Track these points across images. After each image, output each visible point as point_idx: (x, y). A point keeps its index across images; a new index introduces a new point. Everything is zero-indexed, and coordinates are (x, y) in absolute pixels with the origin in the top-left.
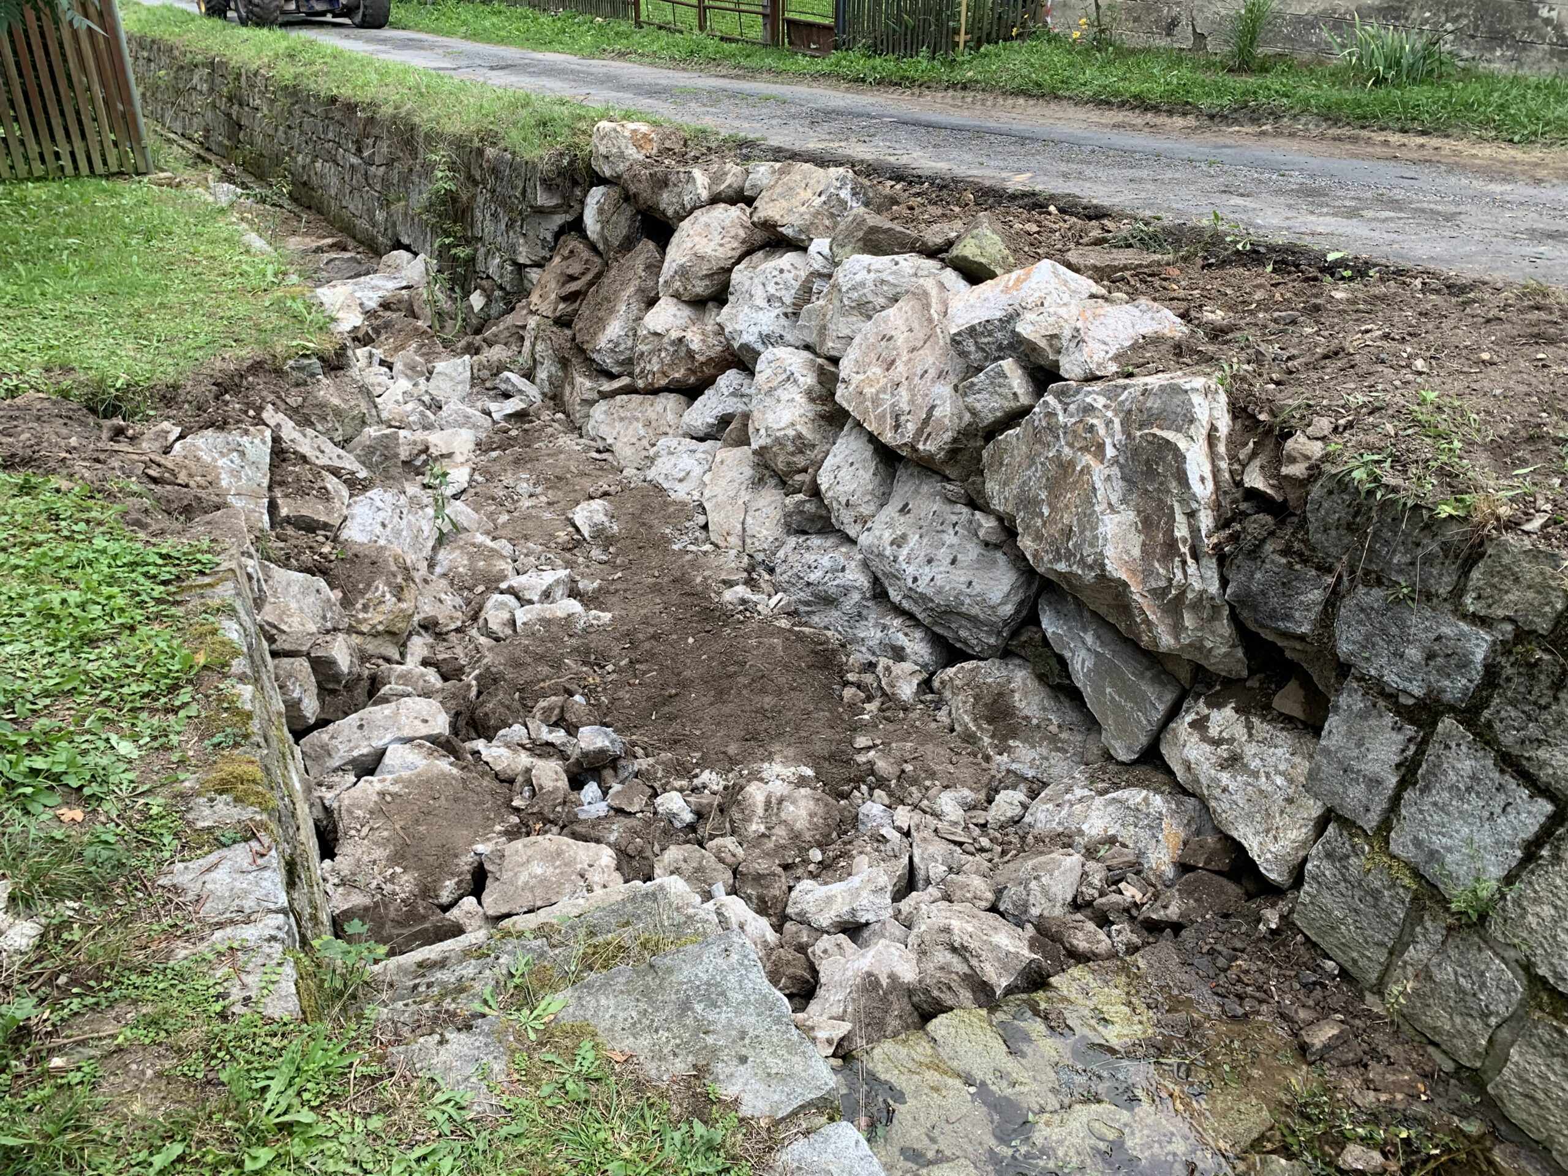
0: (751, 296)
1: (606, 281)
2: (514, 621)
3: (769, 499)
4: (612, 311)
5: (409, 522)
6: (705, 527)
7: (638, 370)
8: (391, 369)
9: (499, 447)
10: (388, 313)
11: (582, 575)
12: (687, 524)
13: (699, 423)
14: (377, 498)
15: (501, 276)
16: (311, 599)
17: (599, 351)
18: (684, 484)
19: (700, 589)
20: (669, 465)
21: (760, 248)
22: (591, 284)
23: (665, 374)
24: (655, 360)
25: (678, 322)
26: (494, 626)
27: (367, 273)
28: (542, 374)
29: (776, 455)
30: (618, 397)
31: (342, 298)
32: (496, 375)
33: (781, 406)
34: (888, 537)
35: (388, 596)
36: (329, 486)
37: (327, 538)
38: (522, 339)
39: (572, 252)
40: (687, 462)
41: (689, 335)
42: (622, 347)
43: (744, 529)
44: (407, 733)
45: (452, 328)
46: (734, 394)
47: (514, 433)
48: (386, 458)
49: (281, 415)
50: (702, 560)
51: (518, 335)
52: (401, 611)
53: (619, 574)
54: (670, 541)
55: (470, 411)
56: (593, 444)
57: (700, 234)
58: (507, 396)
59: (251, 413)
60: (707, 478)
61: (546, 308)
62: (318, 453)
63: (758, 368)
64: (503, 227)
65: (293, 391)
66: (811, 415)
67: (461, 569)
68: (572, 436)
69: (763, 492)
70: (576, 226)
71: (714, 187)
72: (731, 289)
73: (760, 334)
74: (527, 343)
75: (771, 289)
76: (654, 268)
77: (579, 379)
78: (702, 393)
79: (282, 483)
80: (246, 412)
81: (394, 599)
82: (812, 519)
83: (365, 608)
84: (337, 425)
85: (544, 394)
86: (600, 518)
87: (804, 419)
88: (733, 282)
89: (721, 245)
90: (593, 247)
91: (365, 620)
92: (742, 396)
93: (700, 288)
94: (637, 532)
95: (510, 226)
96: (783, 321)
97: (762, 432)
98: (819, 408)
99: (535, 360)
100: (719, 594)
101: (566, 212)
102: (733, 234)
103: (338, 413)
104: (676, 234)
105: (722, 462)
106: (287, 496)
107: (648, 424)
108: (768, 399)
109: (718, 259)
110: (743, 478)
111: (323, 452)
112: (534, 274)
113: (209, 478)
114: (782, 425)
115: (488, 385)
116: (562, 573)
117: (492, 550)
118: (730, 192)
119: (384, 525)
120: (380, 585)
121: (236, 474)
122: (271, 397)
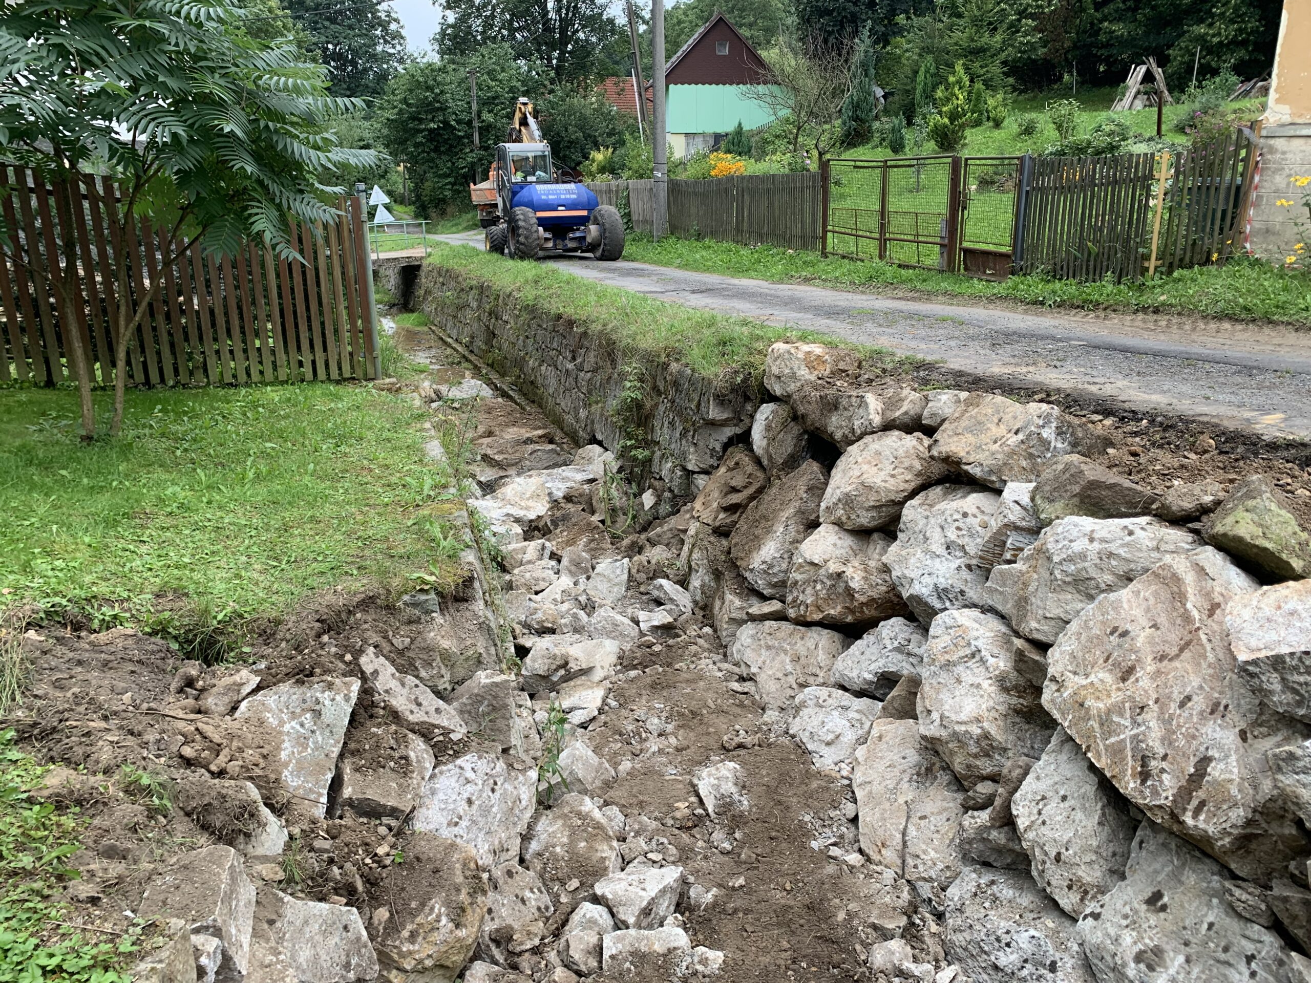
0: (926, 539)
1: (766, 498)
2: (601, 949)
3: (939, 804)
4: (769, 530)
5: (505, 794)
6: (854, 820)
7: (789, 599)
8: (559, 561)
9: (640, 664)
10: (570, 505)
11: (696, 872)
12: (832, 813)
13: (854, 674)
14: (468, 767)
15: (671, 481)
16: (334, 940)
17: (752, 570)
18: (832, 748)
19: (842, 932)
20: (816, 722)
21: (939, 482)
22: (752, 498)
23: (819, 608)
24: (809, 591)
25: (838, 552)
26: (577, 954)
27: (565, 464)
28: (696, 582)
29: (952, 753)
30: (767, 623)
31: (534, 488)
32: (652, 579)
33: (960, 690)
34: (1129, 943)
35: (444, 920)
36: (412, 755)
37: (390, 829)
38: (682, 542)
39: (737, 464)
40: (837, 722)
41: (849, 571)
42: (776, 570)
43: (904, 843)
45: (624, 522)
46: (899, 650)
47: (657, 648)
48: (494, 709)
49: (382, 659)
50: (847, 879)
51: (679, 537)
52: (458, 940)
53: (741, 881)
54: (809, 835)
55: (619, 618)
56: (736, 670)
57: (869, 463)
58: (659, 603)
59: (348, 657)
60: (861, 752)
61: (707, 516)
62: (414, 707)
63: (932, 631)
64: (678, 435)
65: (404, 630)
66: (1002, 709)
67: (558, 849)
68: (717, 658)
69: (932, 791)
70: (744, 439)
71: (888, 413)
72: (901, 526)
73: (936, 587)
74: (686, 548)
75: (952, 535)
76: (818, 490)
77: (729, 597)
78: (859, 637)
79: (356, 753)
80: (341, 657)
81: (451, 925)
82: (999, 850)
83: (413, 936)
84: (443, 671)
85: (695, 603)
86: (729, 788)
87: (994, 714)
88: (904, 519)
89: (893, 476)
90: (758, 461)
91: (410, 953)
92: (909, 654)
93: (865, 519)
94: (771, 813)
95: (683, 435)
96: (965, 574)
97: (935, 715)
98: (1014, 701)
99: (690, 567)
100: (867, 946)
101: (735, 425)
102: (906, 464)
103: (446, 657)
104: (843, 458)
105: (880, 738)
106: (357, 770)
107: (796, 659)
108: (944, 674)
109: (890, 491)
110: (905, 764)
111: (419, 705)
112: (701, 480)
113: (265, 751)
114: (963, 717)
115: (642, 589)
116: (671, 874)
117: (598, 826)
118: (906, 419)
119: (470, 802)
120: (438, 907)
121: (302, 741)
122: (375, 638)
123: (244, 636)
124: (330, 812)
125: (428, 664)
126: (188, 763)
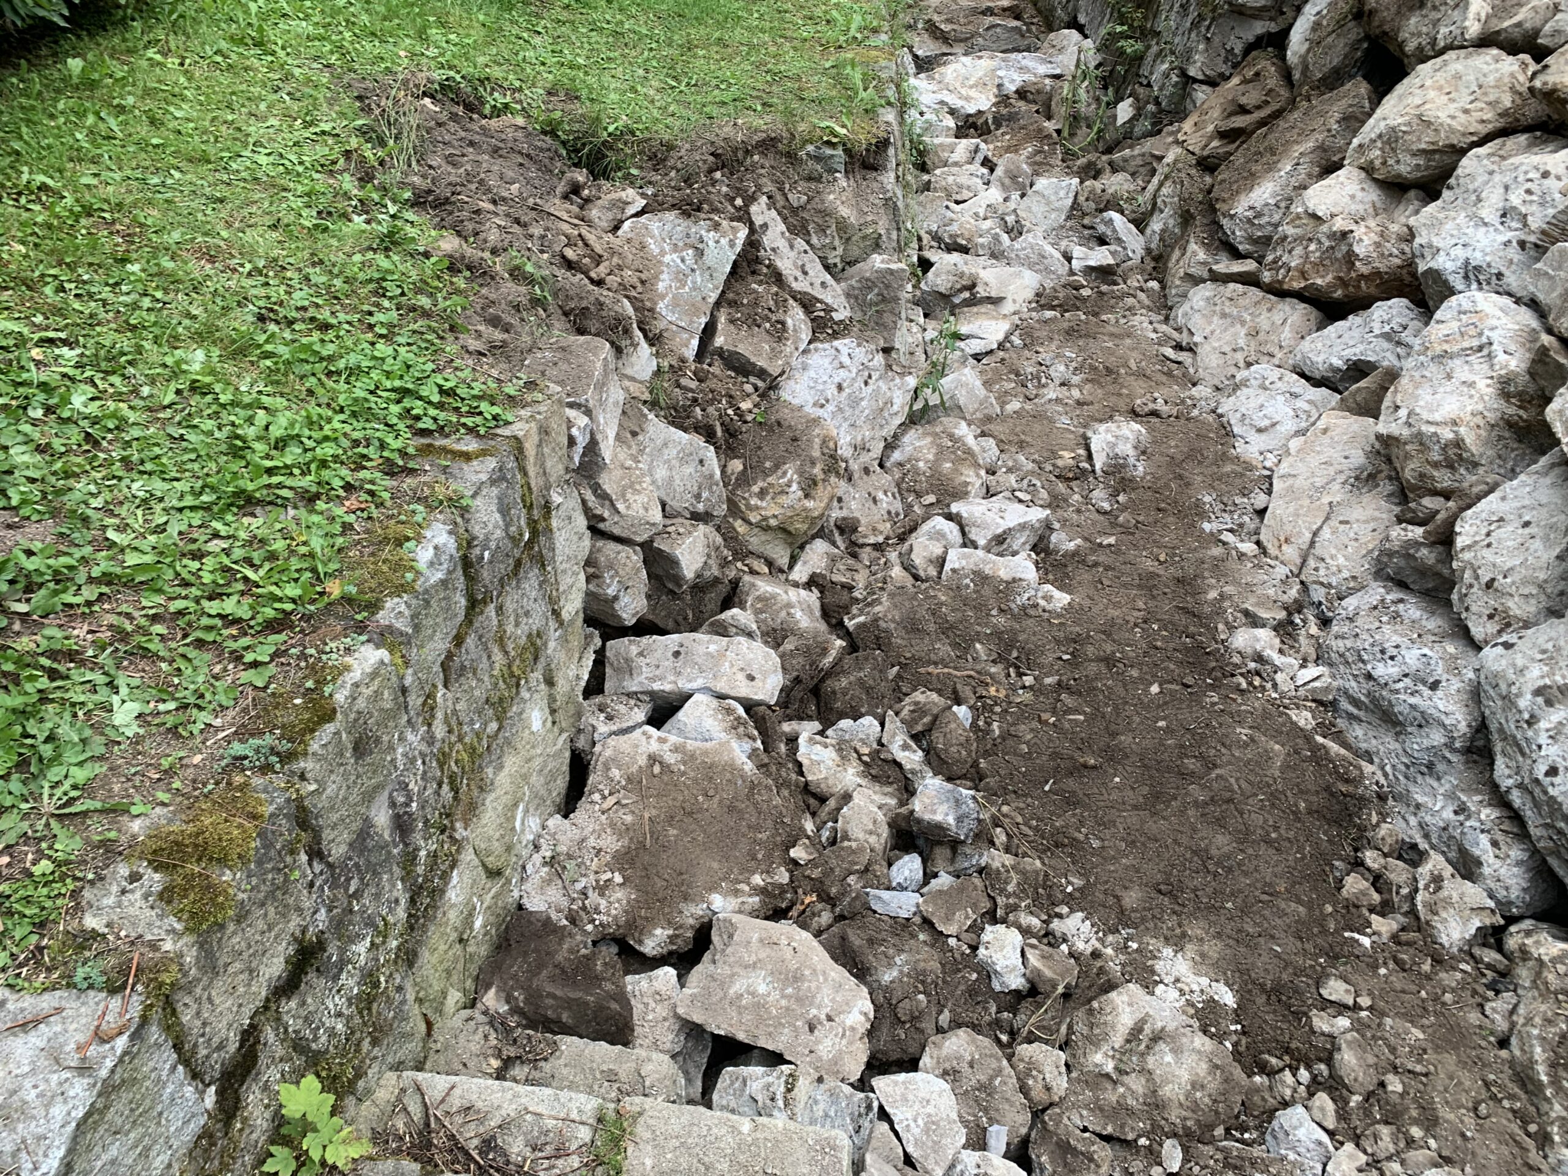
0: (1479, 200)
1: (1282, 124)
2: (944, 561)
3: (1370, 512)
4: (1271, 168)
5: (877, 391)
6: (1261, 513)
7: (1270, 258)
8: (992, 170)
9: (1060, 306)
10: (1021, 103)
11: (1064, 522)
12: (1238, 500)
13: (1320, 359)
14: (845, 351)
15: (1161, 89)
16: (689, 469)
17: (1232, 217)
18: (1263, 437)
19: (1207, 609)
20: (1253, 403)
21: (1527, 129)
22: (1262, 123)
23: (1303, 275)
24: (1299, 251)
25: (1353, 207)
26: (918, 559)
27: (1028, 49)
28: (1156, 225)
29: (1408, 456)
30: (1232, 285)
31: (981, 73)
32: (1101, 211)
33: (1449, 386)
34: (1536, 676)
35: (795, 487)
36: (789, 322)
37: (756, 389)
38: (1153, 172)
39: (1257, 74)
40: (1279, 409)
41: (1359, 231)
42: (1264, 220)
43: (1312, 543)
44: (722, 687)
45: (1085, 136)
46: (1387, 337)
47: (1085, 292)
48: (884, 300)
49: (774, 213)
50: (1233, 564)
51: (1149, 166)
52: (805, 509)
53: (1112, 540)
54: (1203, 515)
55: (1049, 249)
56: (1175, 335)
57: (1440, 88)
58: (1102, 241)
59: (739, 202)
60: (1295, 444)
61: (1195, 143)
62: (799, 274)
63: (1438, 315)
64: (1188, 24)
65: (802, 185)
66: (1491, 417)
67: (921, 464)
68: (1155, 317)
69: (1366, 498)
70: (1278, 41)
71: (1494, 21)
72: (1452, 181)
73: (1467, 262)
74: (1155, 181)
75: (1516, 199)
76: (1354, 121)
77: (1193, 246)
78: (1343, 317)
79: (733, 304)
80: (732, 200)
81: (800, 493)
82: (1423, 571)
83: (762, 494)
84: (837, 242)
85: (1149, 251)
86: (1127, 449)
87: (1479, 420)
88: (1459, 171)
89: (1466, 111)
90: (1286, 74)
91: (757, 508)
92: (1399, 343)
93: (1405, 166)
94: (1167, 486)
95: (1195, 25)
96: (1514, 253)
97: (1403, 413)
98: (1512, 410)
99: (1154, 204)
100: (1231, 628)
101: (1271, 19)
102: (1491, 98)
103: (842, 226)
104: (1405, 81)
105: (1325, 431)
106: (732, 321)
107: (1254, 333)
108: (1433, 367)
109: (1452, 130)
110: (1346, 465)
111: (805, 273)
112: (1201, 94)
113: (643, 276)
114: (1437, 417)
115: (1086, 221)
116: (1037, 514)
117: (969, 452)
118: (1517, 33)
119: (840, 388)
120: (791, 472)
121: (680, 277)
122: (770, 187)
123: (633, 156)
124: (700, 356)
125: (822, 230)
126: (569, 265)
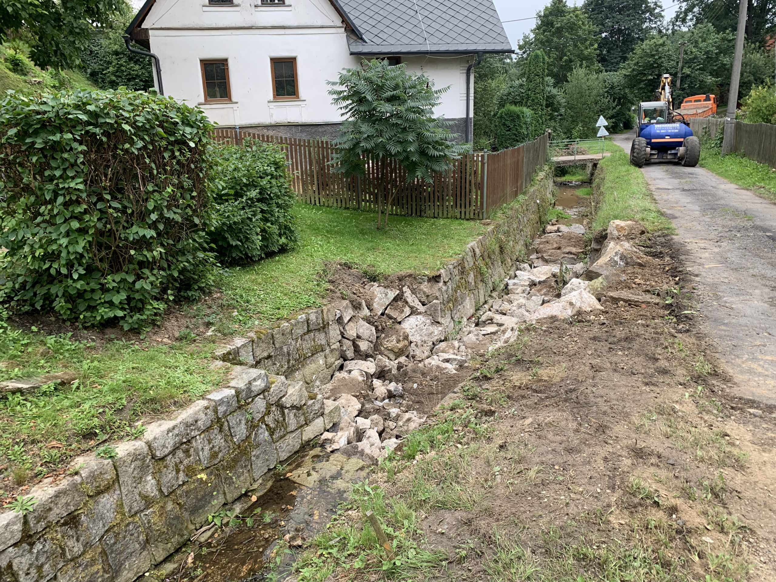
2: (432, 363)
5: (428, 328)
14: (419, 318)
16: (367, 331)
26: (427, 363)
35: (395, 340)
36: (405, 310)
37: (392, 322)
44: (362, 368)
59: (400, 286)
62: (412, 302)
65: (416, 284)
79: (392, 305)
80: (398, 286)
81: (396, 342)
84: (423, 296)
91: (386, 344)
103: (425, 293)
106: (391, 309)
111: (414, 302)
113: (371, 298)
119: (417, 326)
120: (394, 337)
121: (381, 299)
123: (381, 277)
124: (382, 314)
125: (419, 293)
126: (354, 294)
